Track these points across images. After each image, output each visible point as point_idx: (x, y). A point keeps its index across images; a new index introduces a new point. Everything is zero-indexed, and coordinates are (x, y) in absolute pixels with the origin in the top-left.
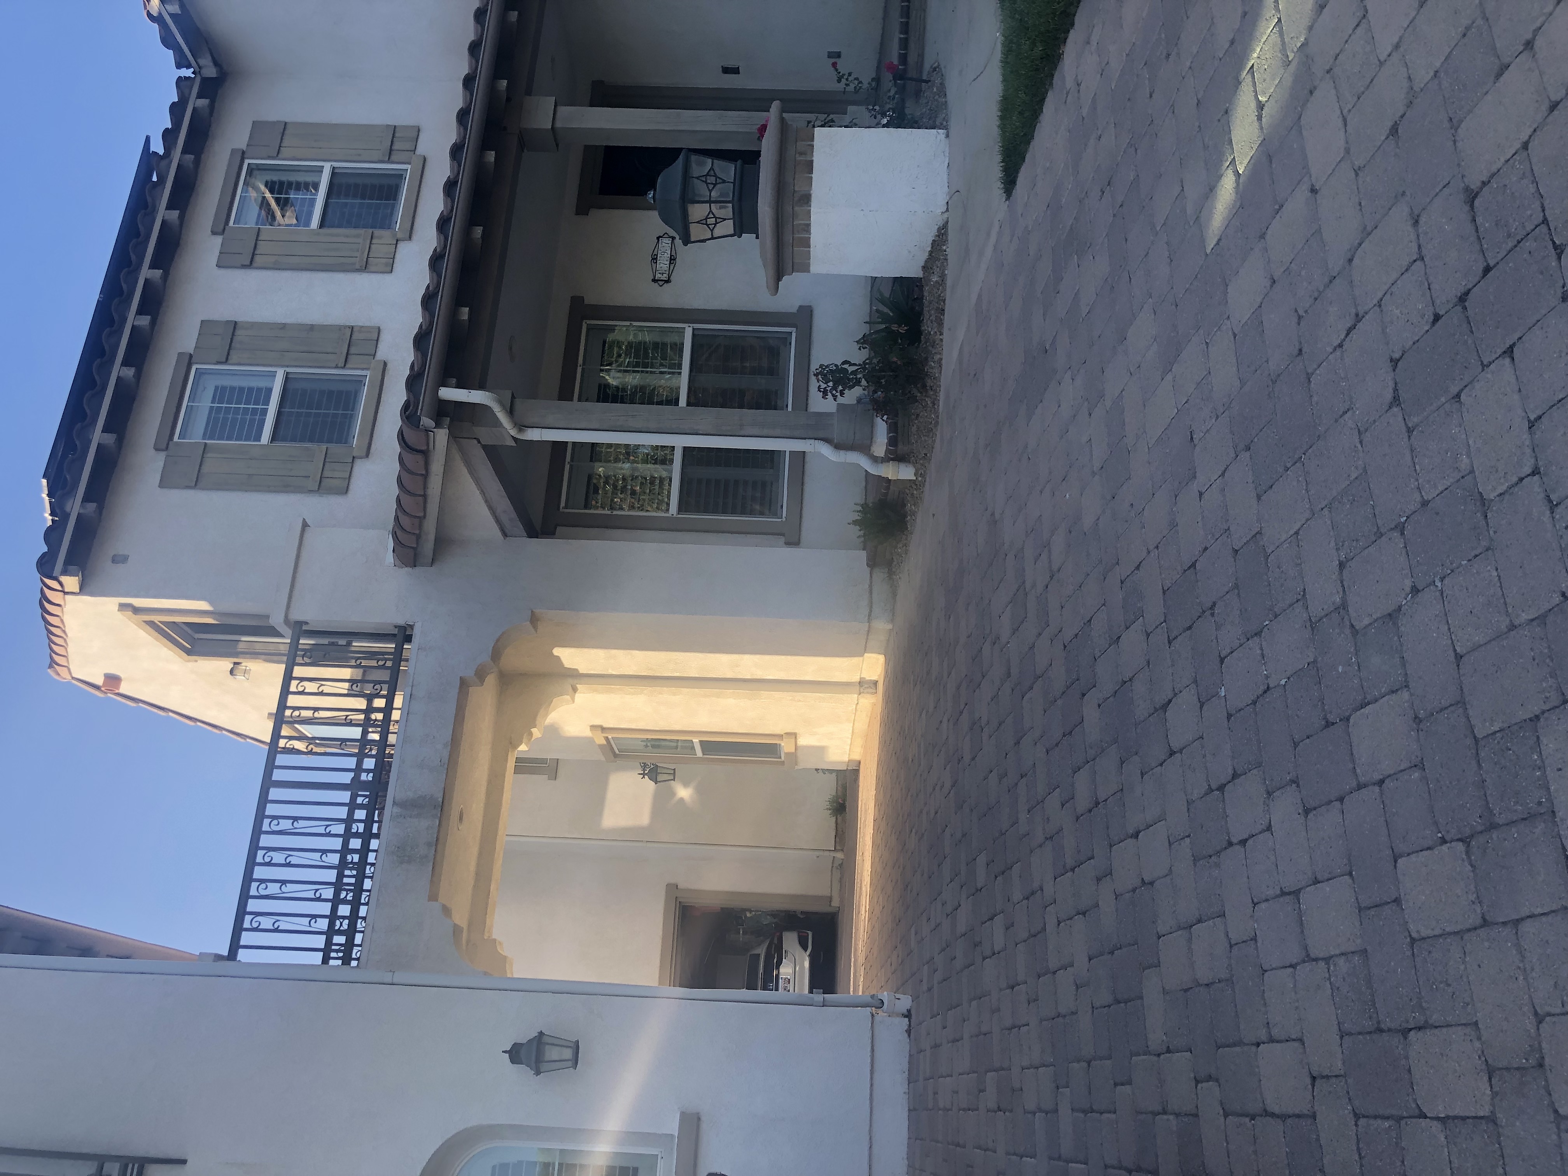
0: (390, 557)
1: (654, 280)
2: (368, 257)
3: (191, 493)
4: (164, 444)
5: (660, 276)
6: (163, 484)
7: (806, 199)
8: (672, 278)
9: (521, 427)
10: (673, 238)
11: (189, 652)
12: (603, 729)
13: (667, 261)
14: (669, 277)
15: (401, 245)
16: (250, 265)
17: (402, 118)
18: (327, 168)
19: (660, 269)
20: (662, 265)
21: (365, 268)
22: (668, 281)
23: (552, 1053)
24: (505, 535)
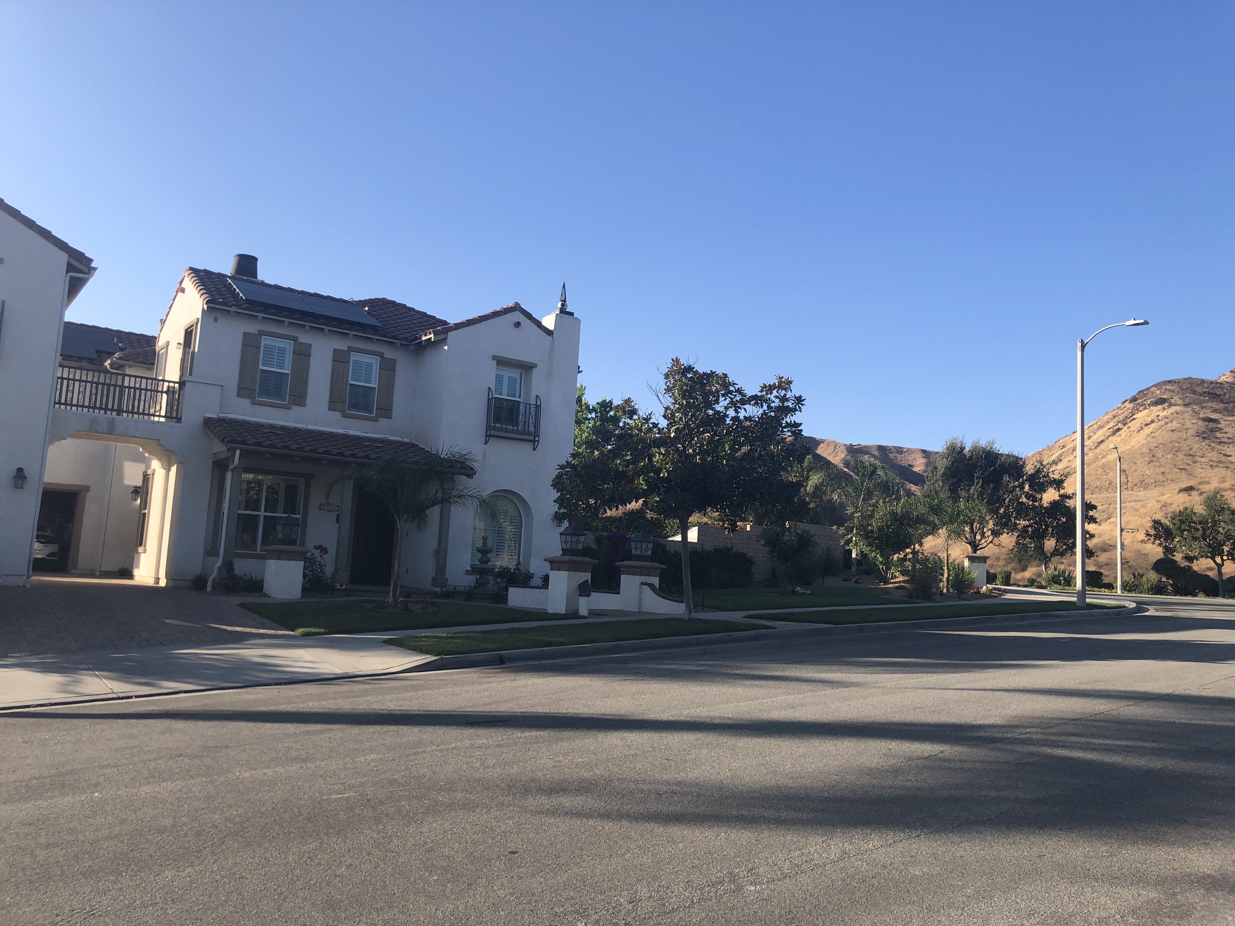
0: (208, 415)
1: (321, 504)
2: (335, 402)
3: (241, 342)
4: (261, 333)
5: (322, 506)
6: (245, 334)
7: (279, 559)
9: (232, 470)
10: (338, 511)
11: (186, 330)
12: (153, 474)
13: (327, 509)
15: (340, 413)
16: (334, 361)
17: (395, 412)
18: (376, 386)
20: (326, 507)
21: (331, 401)
22: (320, 509)
23: (20, 482)
24: (214, 454)
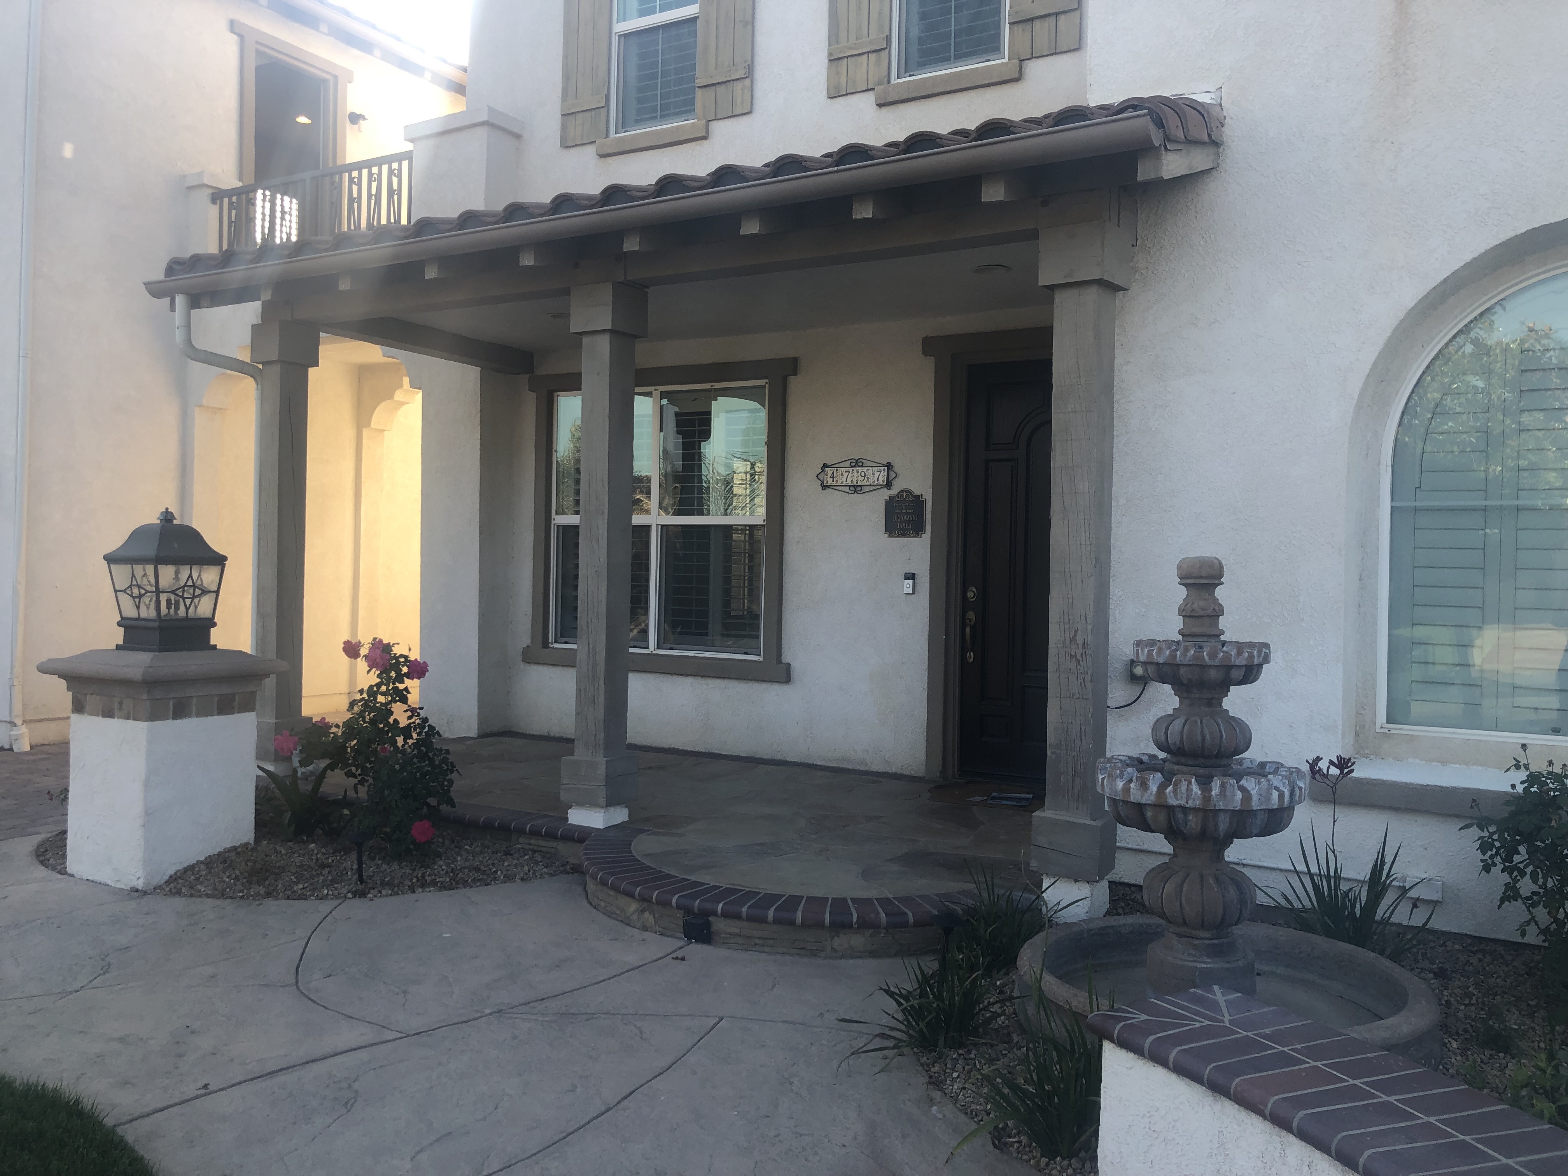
1: (825, 466)
2: (847, 57)
5: (830, 474)
8: (828, 490)
10: (889, 485)
13: (852, 481)
14: (828, 486)
15: (871, 97)
19: (840, 473)
20: (845, 475)
21: (834, 60)
22: (824, 487)
